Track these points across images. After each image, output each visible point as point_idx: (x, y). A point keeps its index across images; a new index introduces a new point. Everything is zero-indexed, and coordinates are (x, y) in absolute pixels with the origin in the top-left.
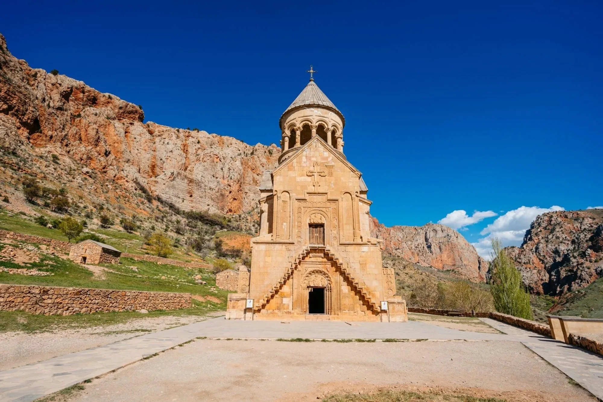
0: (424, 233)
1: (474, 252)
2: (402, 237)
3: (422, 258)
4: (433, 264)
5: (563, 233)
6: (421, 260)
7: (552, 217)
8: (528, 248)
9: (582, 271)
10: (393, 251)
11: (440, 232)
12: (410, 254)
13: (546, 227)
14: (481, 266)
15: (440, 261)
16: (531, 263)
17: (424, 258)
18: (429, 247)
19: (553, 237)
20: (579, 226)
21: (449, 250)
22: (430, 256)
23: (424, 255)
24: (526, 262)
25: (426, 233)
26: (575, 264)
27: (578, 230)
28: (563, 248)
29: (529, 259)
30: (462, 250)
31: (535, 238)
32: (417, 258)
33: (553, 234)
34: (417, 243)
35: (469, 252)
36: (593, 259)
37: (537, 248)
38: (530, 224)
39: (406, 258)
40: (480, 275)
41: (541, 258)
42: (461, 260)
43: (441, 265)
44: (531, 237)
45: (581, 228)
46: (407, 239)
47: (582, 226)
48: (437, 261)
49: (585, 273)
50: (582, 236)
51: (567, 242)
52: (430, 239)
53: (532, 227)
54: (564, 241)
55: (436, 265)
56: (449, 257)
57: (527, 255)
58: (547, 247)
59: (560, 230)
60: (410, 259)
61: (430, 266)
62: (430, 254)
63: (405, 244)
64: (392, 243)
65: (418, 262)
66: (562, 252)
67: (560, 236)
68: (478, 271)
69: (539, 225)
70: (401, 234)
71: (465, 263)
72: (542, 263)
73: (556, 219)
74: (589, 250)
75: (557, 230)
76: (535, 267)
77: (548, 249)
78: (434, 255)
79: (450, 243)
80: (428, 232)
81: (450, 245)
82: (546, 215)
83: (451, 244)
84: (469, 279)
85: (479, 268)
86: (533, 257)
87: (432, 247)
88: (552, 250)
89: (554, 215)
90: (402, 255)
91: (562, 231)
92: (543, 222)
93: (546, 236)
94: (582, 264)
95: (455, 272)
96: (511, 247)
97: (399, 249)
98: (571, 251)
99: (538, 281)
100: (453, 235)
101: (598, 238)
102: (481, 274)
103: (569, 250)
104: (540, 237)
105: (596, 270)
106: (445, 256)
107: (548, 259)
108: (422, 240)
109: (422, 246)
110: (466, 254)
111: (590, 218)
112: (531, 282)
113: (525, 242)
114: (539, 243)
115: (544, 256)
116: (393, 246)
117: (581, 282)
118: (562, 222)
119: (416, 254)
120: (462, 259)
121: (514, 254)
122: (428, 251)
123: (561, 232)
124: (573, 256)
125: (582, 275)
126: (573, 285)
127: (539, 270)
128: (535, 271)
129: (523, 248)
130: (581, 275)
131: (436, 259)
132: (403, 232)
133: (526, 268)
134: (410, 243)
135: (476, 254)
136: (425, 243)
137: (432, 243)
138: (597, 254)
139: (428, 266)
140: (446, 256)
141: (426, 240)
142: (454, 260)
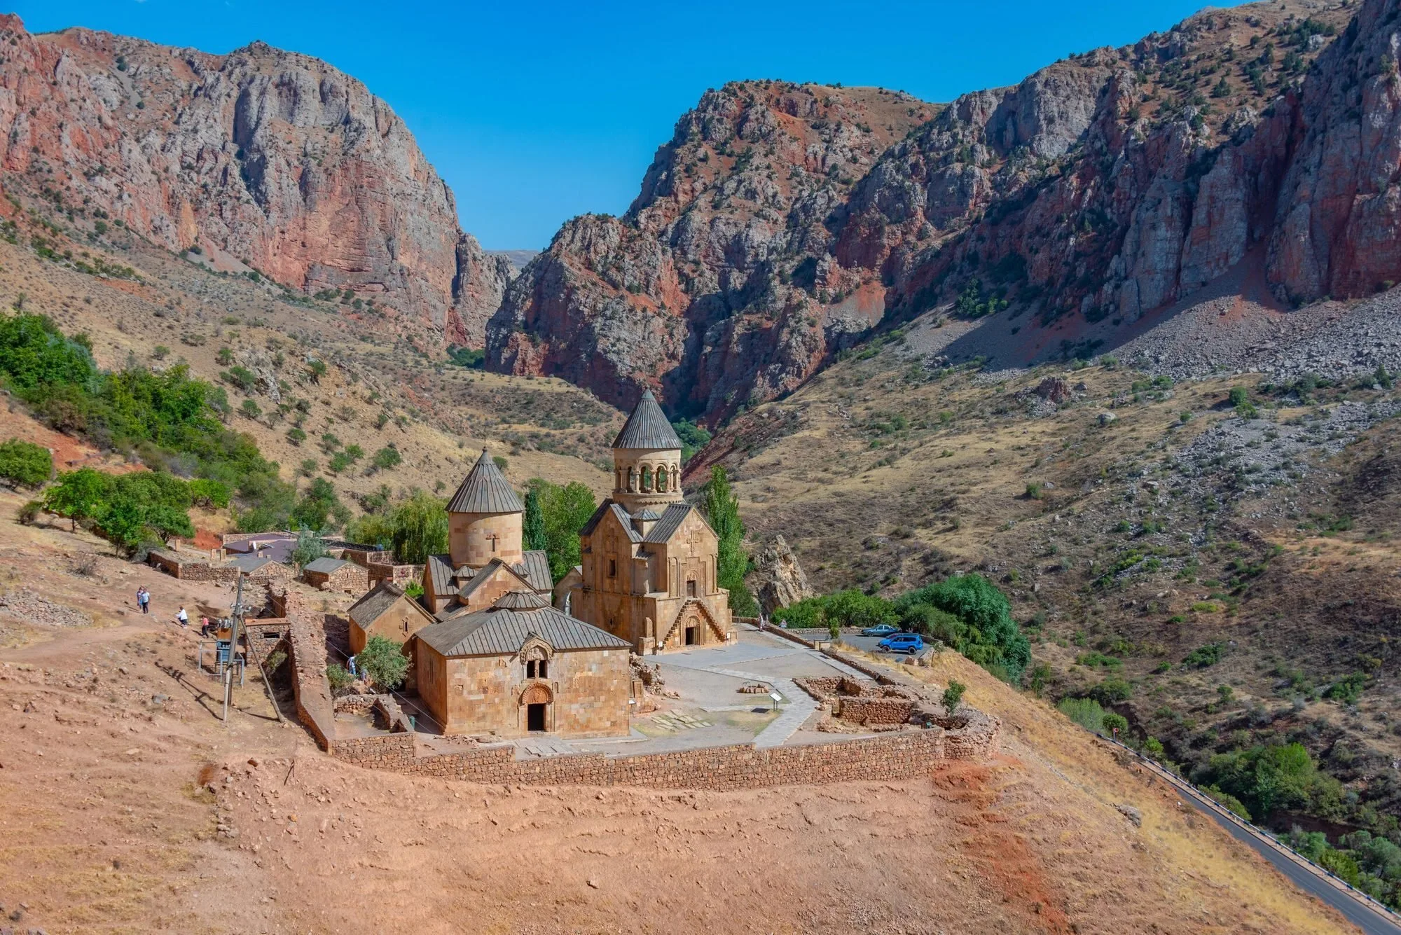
0: (235, 93)
1: (447, 210)
2: (116, 105)
3: (214, 229)
4: (266, 261)
5: (769, 177)
6: (213, 236)
7: (749, 104)
8: (652, 226)
9: (792, 333)
10: (74, 183)
11: (311, 101)
12: (157, 202)
13: (724, 144)
14: (465, 279)
15: (296, 249)
16: (651, 290)
17: (225, 230)
18: (254, 175)
19: (737, 190)
20: (821, 154)
21: (343, 194)
22: (254, 221)
23: (228, 214)
24: (636, 283)
25: (244, 97)
26: (780, 305)
27: (815, 171)
28: (760, 235)
29: (650, 271)
30: (398, 202)
31: (682, 185)
32: (192, 229)
33: (742, 175)
34: (193, 147)
35: (426, 212)
36: (831, 291)
37: (680, 229)
38: (677, 120)
39: (139, 225)
40: (456, 320)
41: (687, 269)
42: (391, 250)
43: (297, 268)
44: (670, 178)
45: (824, 160)
46: (143, 118)
47: (830, 154)
48: (284, 249)
49: (799, 339)
50: (820, 201)
51: (774, 214)
52: (260, 132)
53: (682, 133)
54: (766, 211)
55: (278, 264)
56: (337, 229)
57: (645, 257)
58: (712, 227)
59: (766, 162)
60: (157, 230)
61: (249, 270)
62: (254, 210)
63: (136, 149)
64: (66, 139)
65: (196, 250)
66: (752, 252)
67: (759, 189)
68: (450, 300)
69: (705, 132)
70: (112, 84)
71: (404, 260)
72: (686, 292)
73: (763, 114)
74: (828, 257)
75: (756, 161)
76: (663, 306)
77: (713, 238)
78: (274, 215)
79: (351, 163)
80: (254, 92)
81: (352, 171)
82: (735, 94)
83: (358, 166)
84: (409, 338)
85: (456, 285)
86: (663, 266)
87: (270, 173)
88: (723, 242)
89: (760, 97)
90: (118, 205)
91: (768, 167)
92: (720, 121)
93: (718, 183)
94: (799, 306)
95: (357, 304)
96: (598, 218)
97: (101, 171)
98: (779, 254)
99: (661, 360)
100: (369, 122)
101: (862, 214)
102: (460, 315)
103: (775, 249)
104: (699, 186)
105: (828, 330)
106: (320, 226)
107: (708, 273)
108: (219, 129)
109: (221, 166)
110: (414, 220)
111: (858, 126)
112: (640, 363)
113: (644, 201)
114: (690, 207)
115: (697, 263)
116: (69, 152)
117: (782, 370)
118: (778, 131)
119: (187, 207)
120: (394, 243)
121: (602, 248)
122: (245, 195)
123: (765, 173)
124: (780, 274)
125: (790, 347)
126: (760, 381)
127: (670, 318)
128: (658, 323)
129: (636, 224)
130: (788, 346)
131: (278, 237)
132: (123, 76)
133: (632, 310)
134: (156, 140)
135: (454, 222)
136: (233, 148)
137: (268, 153)
138: (845, 273)
139: (241, 268)
140: (325, 224)
141: (243, 133)
142: (360, 244)
